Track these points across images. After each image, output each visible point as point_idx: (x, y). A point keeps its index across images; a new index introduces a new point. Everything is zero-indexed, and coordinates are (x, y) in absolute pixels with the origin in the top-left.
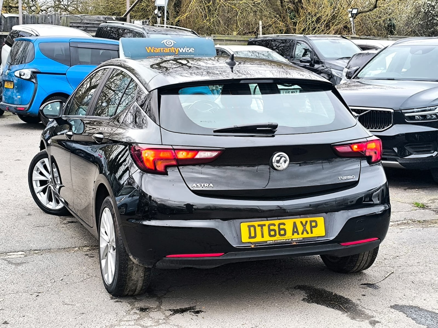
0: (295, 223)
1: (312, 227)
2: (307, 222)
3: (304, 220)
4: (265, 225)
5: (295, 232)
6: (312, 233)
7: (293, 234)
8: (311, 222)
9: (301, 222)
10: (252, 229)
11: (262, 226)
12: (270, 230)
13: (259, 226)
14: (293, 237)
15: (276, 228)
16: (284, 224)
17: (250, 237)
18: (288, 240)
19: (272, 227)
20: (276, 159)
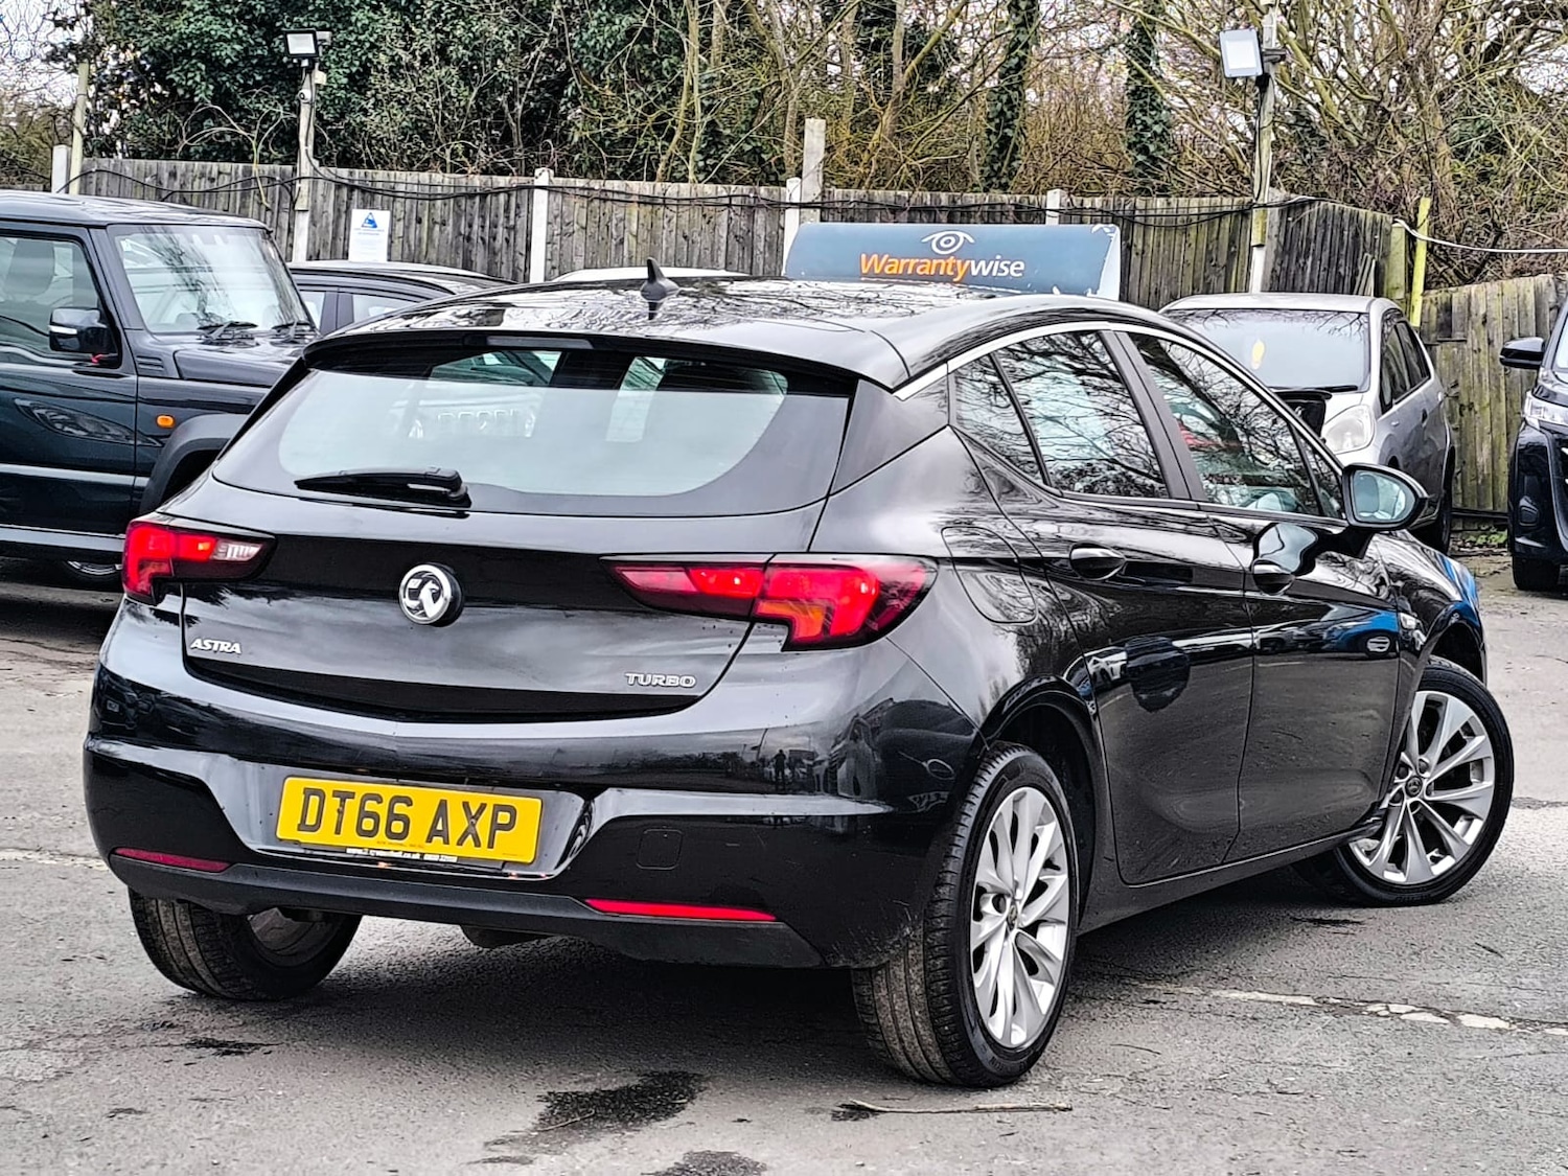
0: (443, 805)
1: (496, 826)
2: (483, 807)
3: (475, 798)
4: (351, 795)
5: (438, 834)
6: (491, 845)
7: (429, 840)
8: (498, 808)
9: (466, 805)
10: (315, 800)
11: (344, 796)
12: (363, 814)
13: (336, 794)
14: (428, 848)
15: (382, 810)
16: (408, 802)
17: (303, 826)
18: (408, 856)
19: (370, 806)
20: (410, 586)
